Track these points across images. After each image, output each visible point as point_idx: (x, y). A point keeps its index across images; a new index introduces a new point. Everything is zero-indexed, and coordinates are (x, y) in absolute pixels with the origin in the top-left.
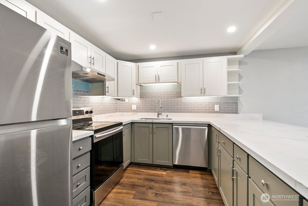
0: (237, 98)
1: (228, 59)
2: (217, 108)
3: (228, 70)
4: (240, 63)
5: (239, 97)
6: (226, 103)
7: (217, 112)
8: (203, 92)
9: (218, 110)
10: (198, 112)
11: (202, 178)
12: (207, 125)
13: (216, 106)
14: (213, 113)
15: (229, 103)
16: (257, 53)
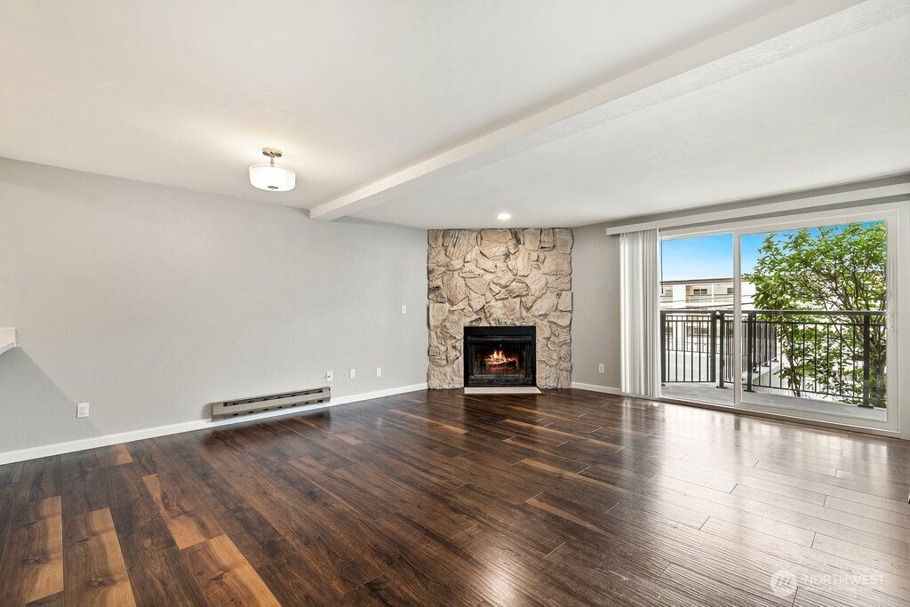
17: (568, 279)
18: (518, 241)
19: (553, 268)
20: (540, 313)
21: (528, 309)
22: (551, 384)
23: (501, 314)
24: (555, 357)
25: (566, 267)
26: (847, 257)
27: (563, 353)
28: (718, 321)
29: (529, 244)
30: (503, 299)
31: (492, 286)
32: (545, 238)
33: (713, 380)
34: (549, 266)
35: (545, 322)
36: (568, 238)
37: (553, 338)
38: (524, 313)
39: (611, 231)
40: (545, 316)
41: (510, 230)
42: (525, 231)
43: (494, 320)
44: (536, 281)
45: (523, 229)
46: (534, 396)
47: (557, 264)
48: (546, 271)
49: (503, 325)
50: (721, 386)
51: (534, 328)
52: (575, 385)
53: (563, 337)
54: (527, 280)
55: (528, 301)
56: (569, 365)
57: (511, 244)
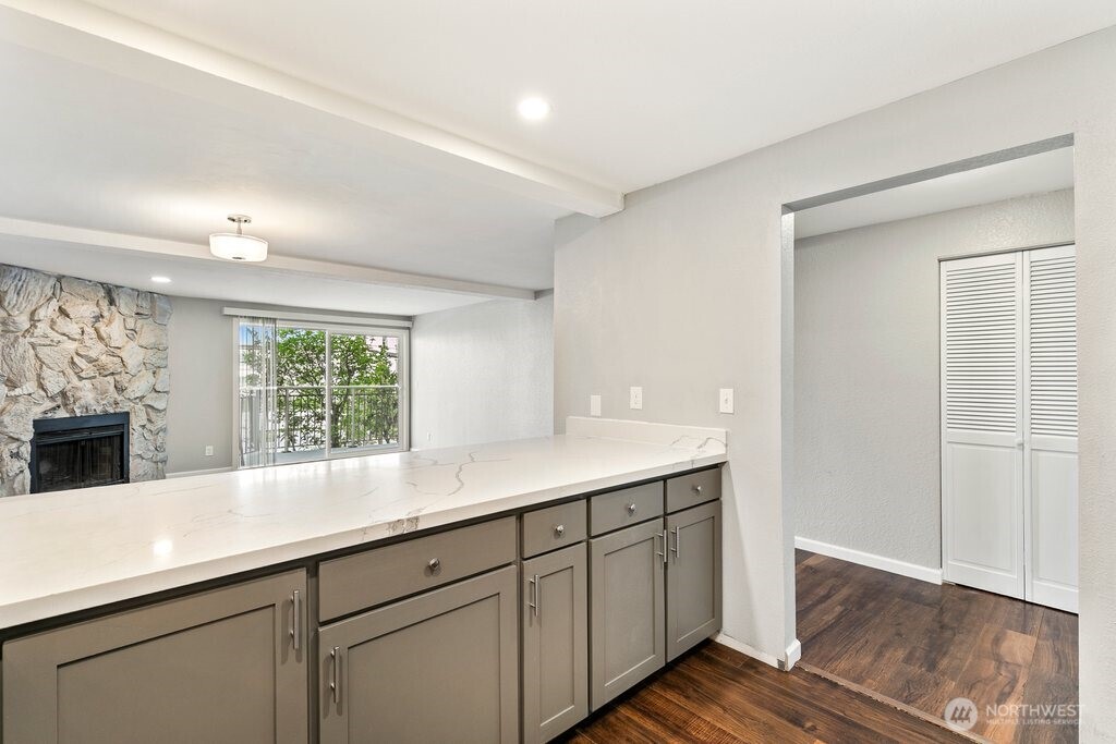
17: (164, 354)
18: (112, 302)
19: (153, 340)
20: (137, 395)
21: (122, 390)
23: (90, 399)
24: (151, 447)
25: (161, 339)
27: (159, 441)
29: (125, 304)
30: (90, 378)
31: (76, 359)
32: (142, 303)
34: (147, 336)
35: (140, 405)
36: (167, 307)
37: (149, 426)
38: (118, 398)
39: (229, 311)
40: (141, 398)
41: (102, 284)
42: (120, 290)
43: (81, 407)
44: (133, 355)
45: (117, 287)
47: (155, 336)
48: (144, 344)
49: (92, 413)
51: (127, 414)
53: (160, 423)
54: (122, 354)
55: (123, 380)
56: (164, 457)
57: (104, 304)
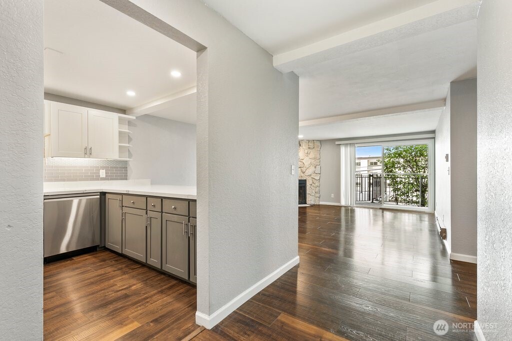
0: (126, 162)
1: (119, 117)
2: (103, 174)
3: (120, 130)
4: (130, 123)
5: (129, 161)
6: (115, 168)
7: (103, 179)
8: (88, 152)
9: (104, 176)
10: (76, 180)
11: (96, 257)
12: (99, 194)
13: (101, 171)
14: (97, 179)
15: (117, 168)
16: (148, 118)
17: (319, 161)
18: (300, 146)
20: (308, 174)
21: (304, 173)
22: (313, 203)
24: (314, 192)
25: (318, 156)
26: (413, 153)
27: (317, 190)
28: (371, 178)
29: (304, 146)
32: (310, 144)
33: (370, 200)
34: (312, 155)
35: (310, 178)
36: (319, 144)
37: (313, 184)
38: (302, 175)
39: (337, 143)
40: (310, 175)
42: (303, 141)
44: (307, 161)
46: (305, 207)
47: (315, 155)
48: (310, 157)
50: (372, 202)
51: (306, 180)
52: (321, 203)
53: (317, 184)
54: (303, 161)
55: (304, 169)
56: (319, 195)
